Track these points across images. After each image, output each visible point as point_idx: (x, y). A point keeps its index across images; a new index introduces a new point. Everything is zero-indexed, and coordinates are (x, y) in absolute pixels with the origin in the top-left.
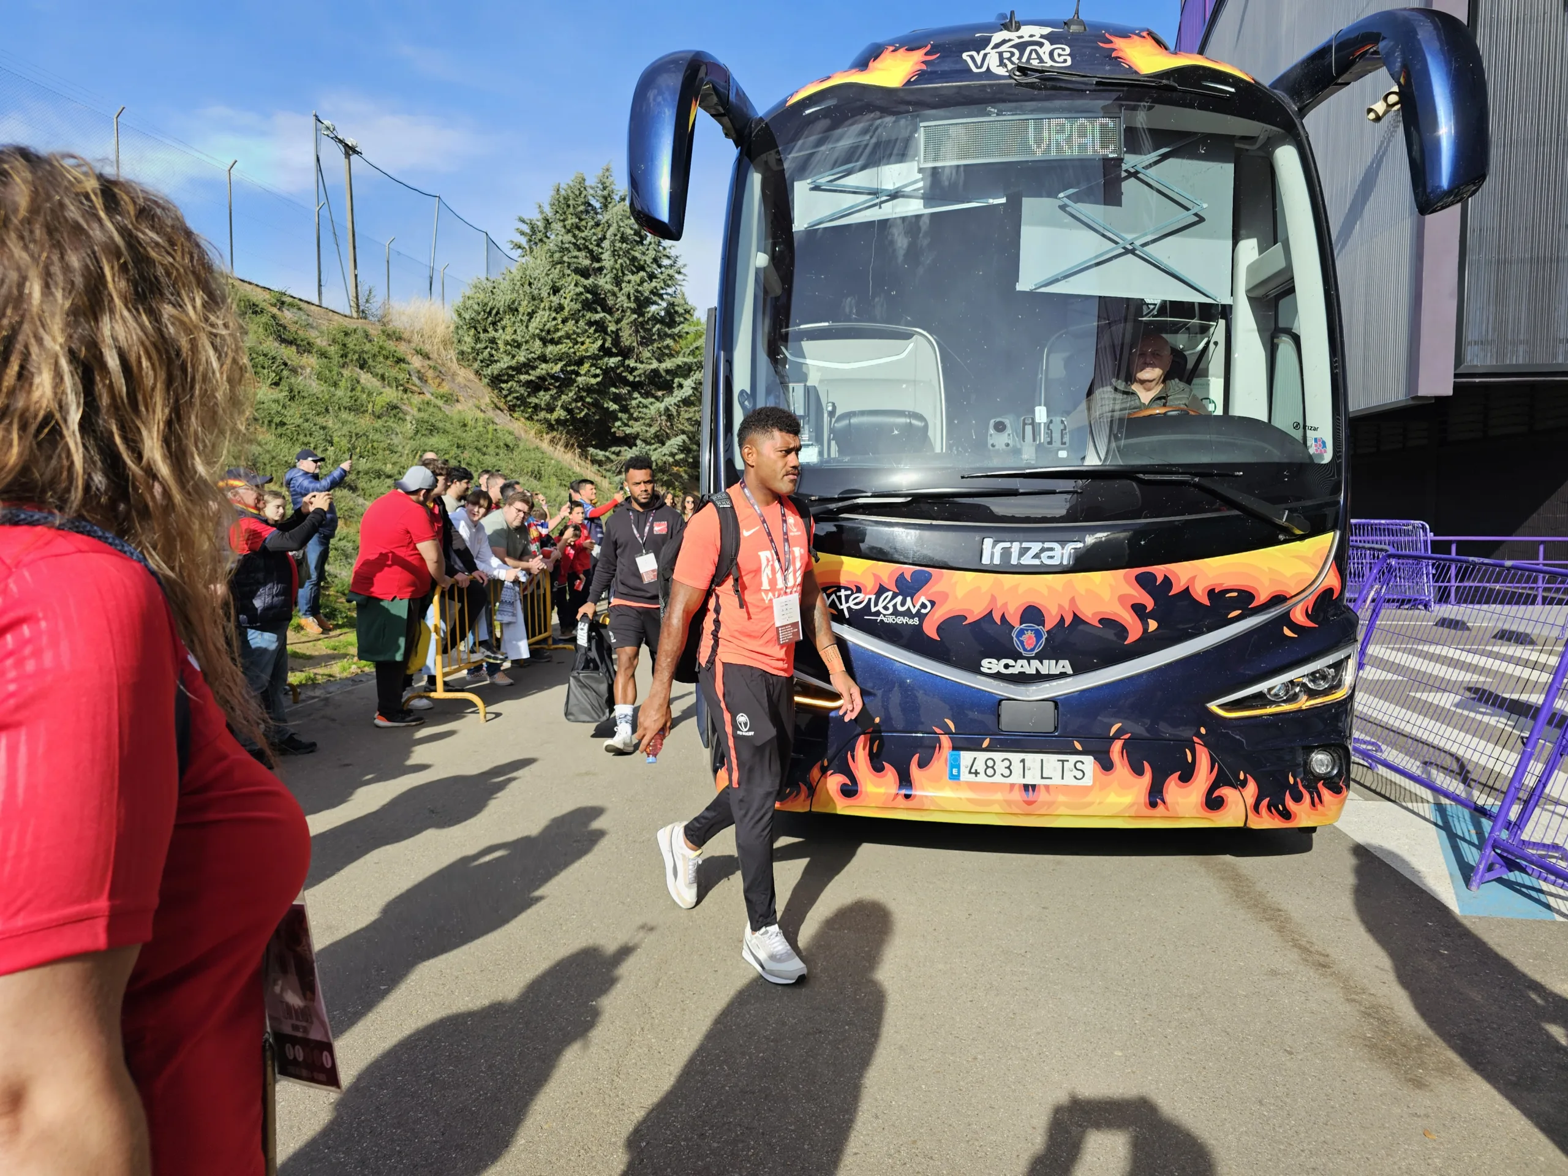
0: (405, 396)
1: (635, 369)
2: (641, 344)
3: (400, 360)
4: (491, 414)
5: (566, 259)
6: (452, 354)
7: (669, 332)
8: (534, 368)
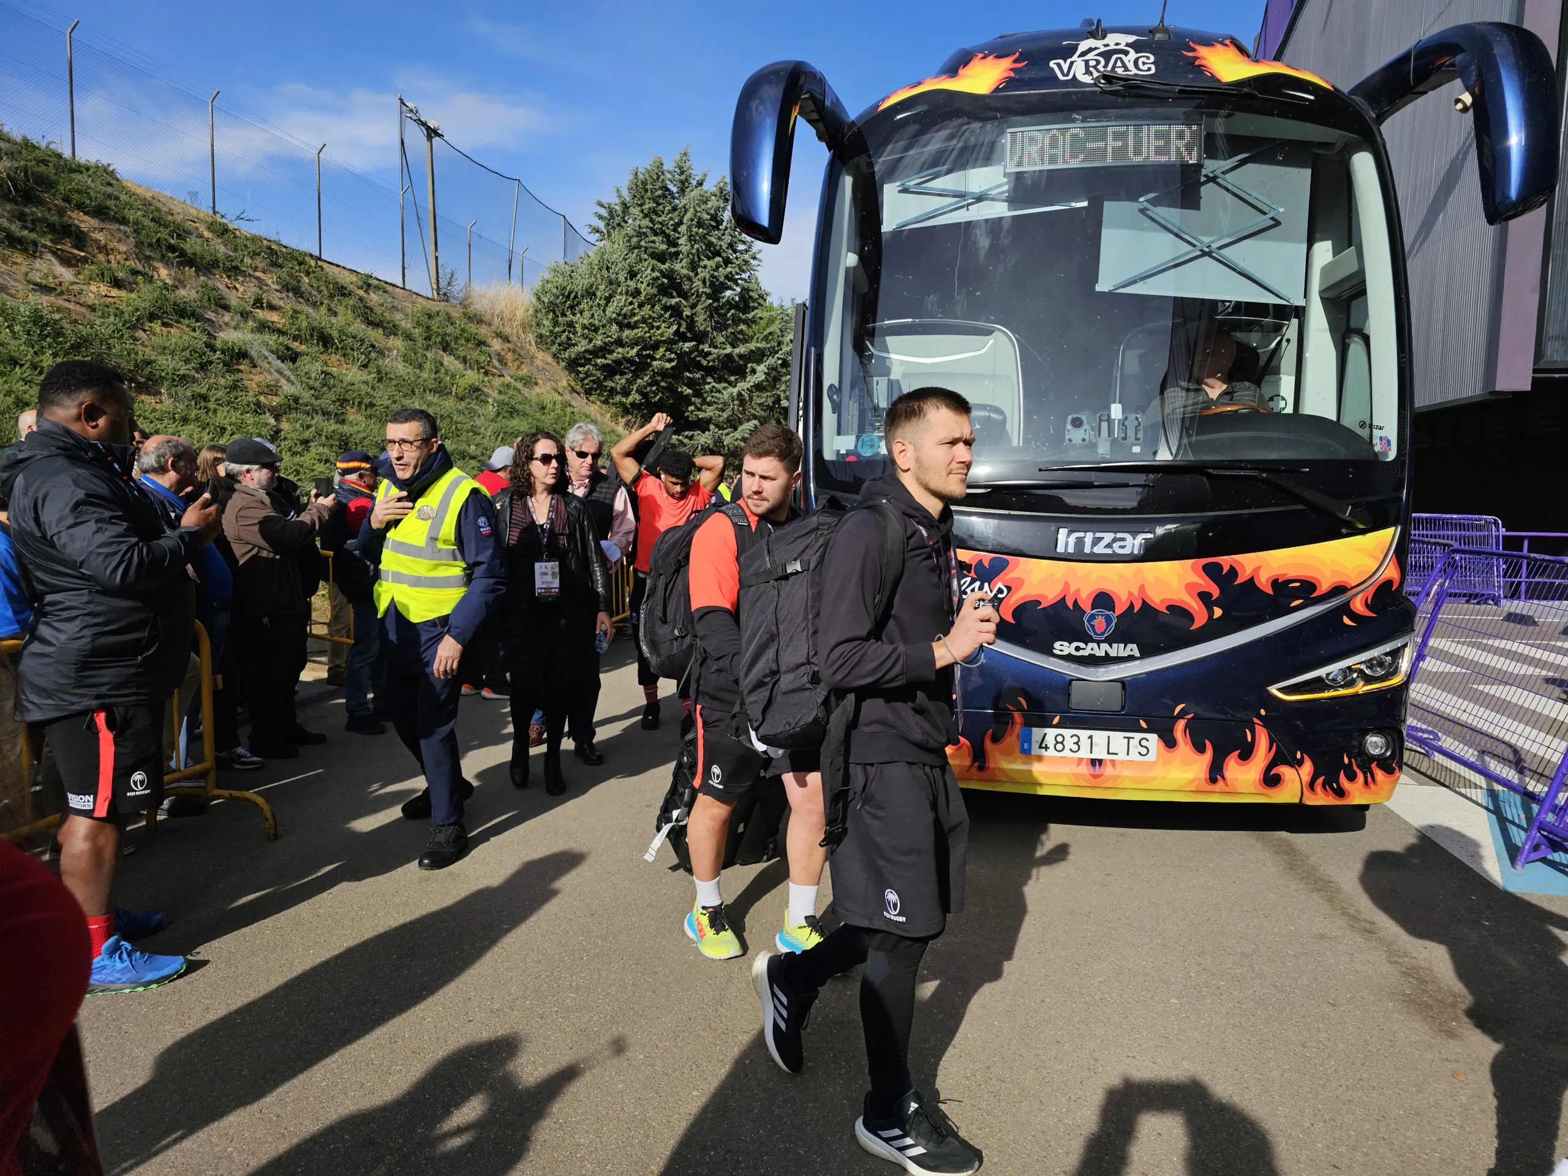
0: (486, 379)
1: (710, 353)
2: (715, 329)
3: (481, 343)
4: (568, 397)
5: (643, 243)
6: (531, 337)
7: (743, 317)
8: (611, 352)
